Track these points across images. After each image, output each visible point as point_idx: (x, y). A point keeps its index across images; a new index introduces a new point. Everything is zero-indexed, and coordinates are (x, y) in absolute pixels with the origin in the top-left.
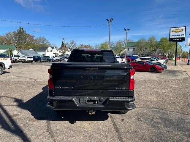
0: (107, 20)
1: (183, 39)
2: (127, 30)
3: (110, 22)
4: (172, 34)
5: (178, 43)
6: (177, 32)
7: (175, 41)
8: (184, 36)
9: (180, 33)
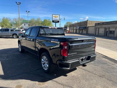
0: (16, 2)
1: (58, 22)
2: (28, 12)
3: (19, 5)
4: (53, 18)
5: (56, 23)
6: (55, 17)
7: (55, 22)
8: (59, 20)
9: (57, 18)
